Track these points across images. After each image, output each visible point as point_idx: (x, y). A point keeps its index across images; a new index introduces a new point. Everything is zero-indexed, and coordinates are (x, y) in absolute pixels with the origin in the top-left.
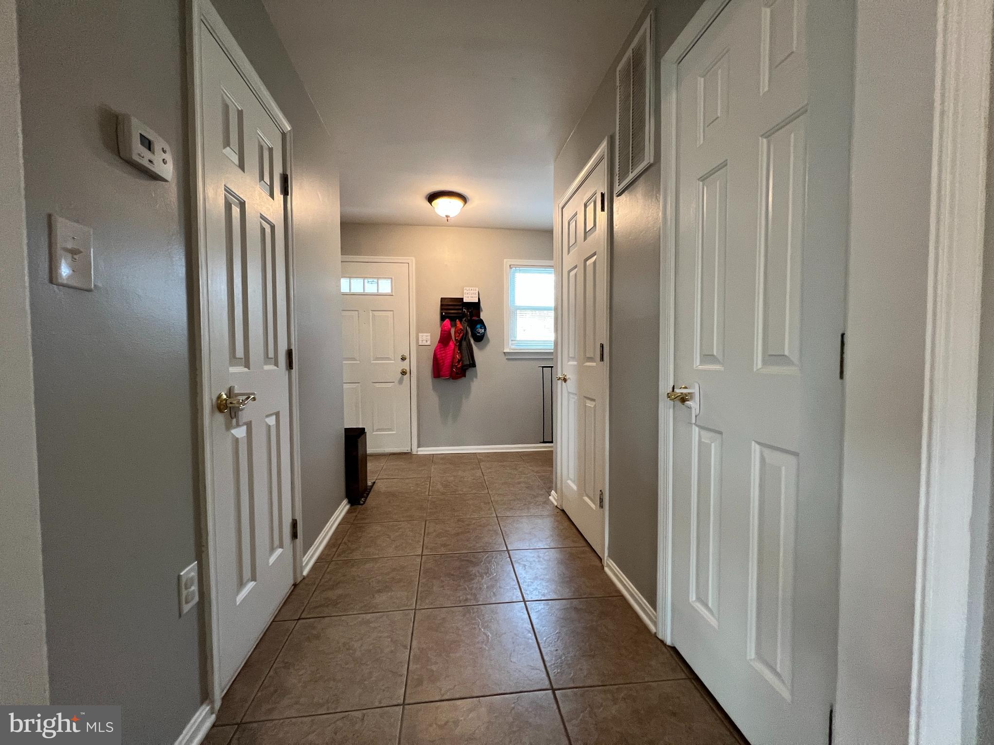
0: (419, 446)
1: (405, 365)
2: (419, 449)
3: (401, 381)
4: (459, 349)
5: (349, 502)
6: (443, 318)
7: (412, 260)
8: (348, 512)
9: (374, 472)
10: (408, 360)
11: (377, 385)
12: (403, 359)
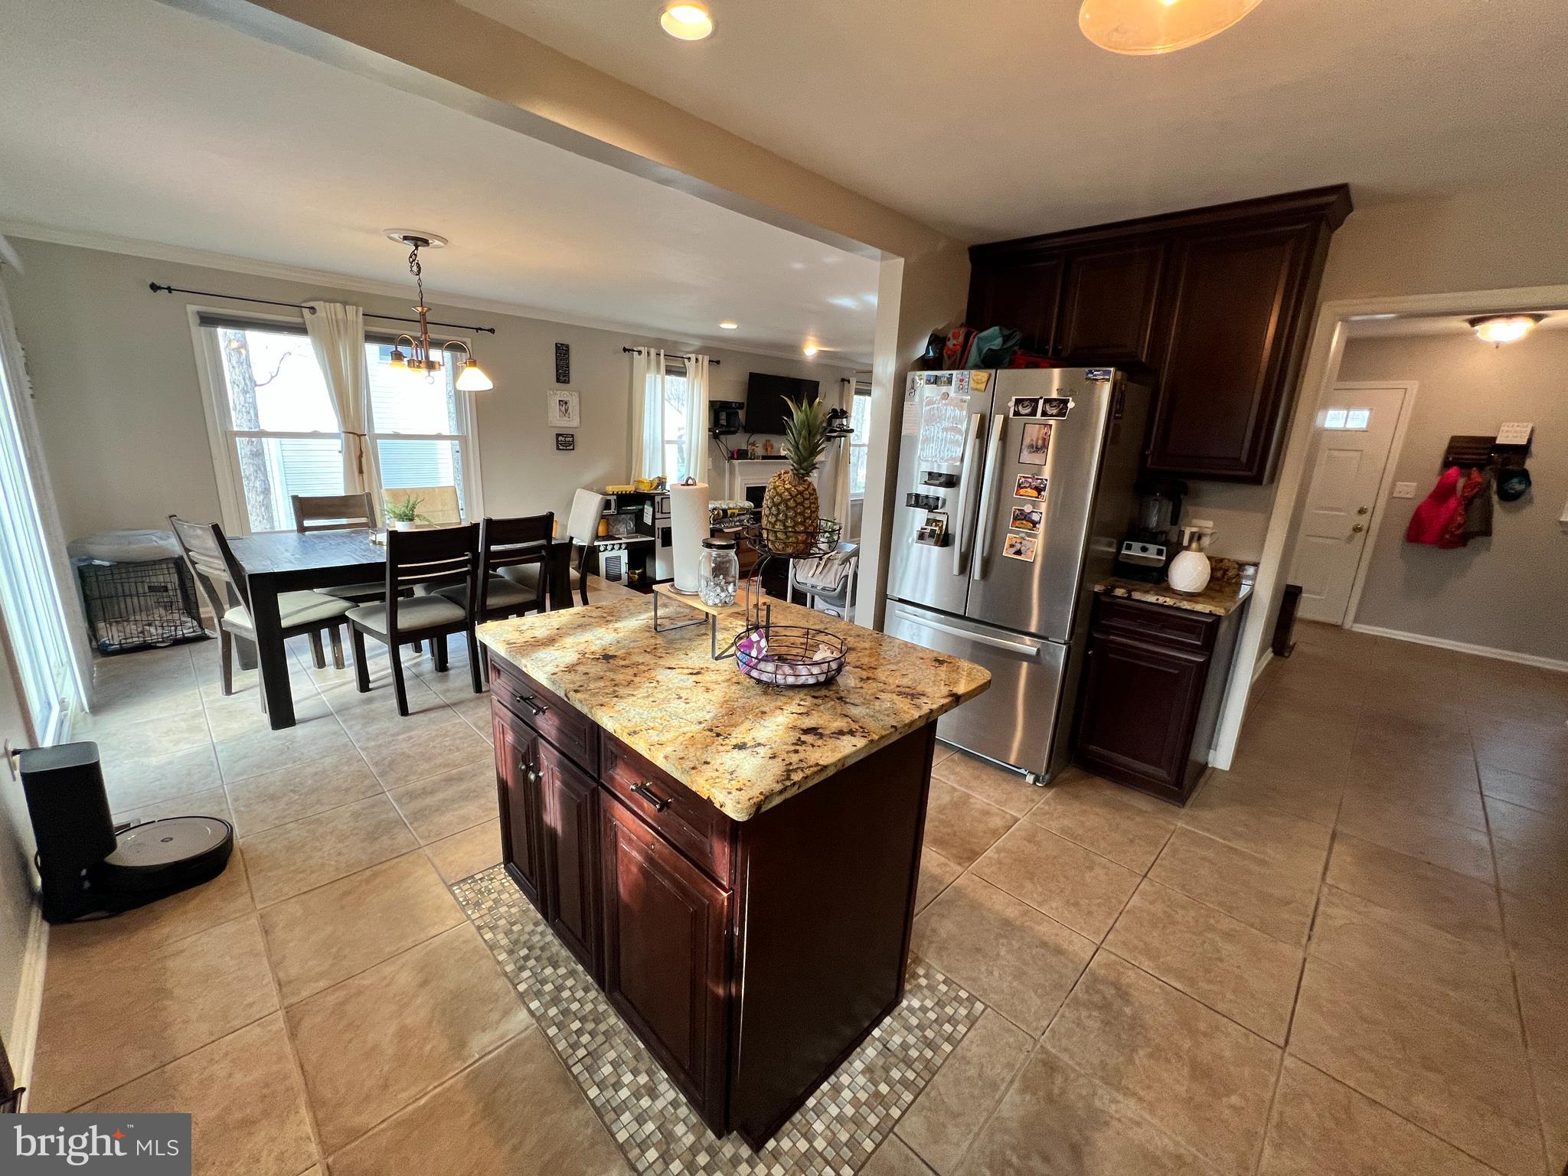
0: (1356, 620)
1: (1363, 520)
2: (1355, 625)
3: (1350, 539)
4: (1466, 509)
5: (1273, 652)
6: (1447, 464)
7: (1413, 386)
8: (1272, 658)
9: (1297, 634)
10: (1369, 514)
11: (1311, 539)
12: (1362, 511)
